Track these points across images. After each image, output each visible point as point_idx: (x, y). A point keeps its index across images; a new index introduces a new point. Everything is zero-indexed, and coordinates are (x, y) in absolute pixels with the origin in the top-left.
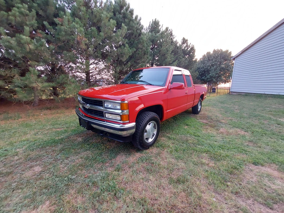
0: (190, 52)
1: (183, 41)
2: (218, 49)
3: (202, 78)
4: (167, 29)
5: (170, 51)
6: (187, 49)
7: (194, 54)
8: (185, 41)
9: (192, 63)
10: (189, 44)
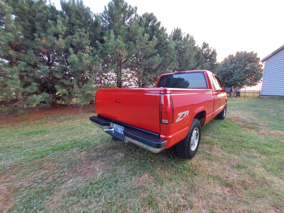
0: (211, 56)
1: (204, 46)
2: (241, 52)
3: (224, 82)
4: (188, 35)
5: (193, 57)
6: (208, 53)
7: (216, 58)
8: (205, 45)
9: (214, 67)
10: (210, 48)
